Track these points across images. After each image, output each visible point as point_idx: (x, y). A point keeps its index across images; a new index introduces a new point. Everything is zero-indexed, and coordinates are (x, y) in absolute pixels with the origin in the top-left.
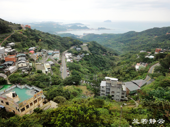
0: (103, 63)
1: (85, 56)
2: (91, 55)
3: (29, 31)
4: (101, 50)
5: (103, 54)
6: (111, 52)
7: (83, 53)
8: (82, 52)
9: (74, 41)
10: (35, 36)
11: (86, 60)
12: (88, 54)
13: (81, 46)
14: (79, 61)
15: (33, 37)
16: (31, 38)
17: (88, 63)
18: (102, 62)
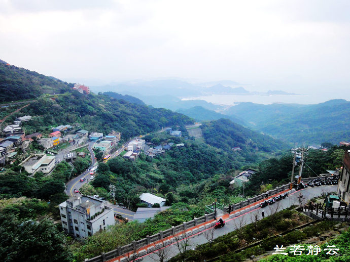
0: (211, 166)
1: (172, 148)
2: (187, 148)
3: (72, 96)
4: (230, 138)
5: (235, 146)
6: (255, 144)
7: (171, 142)
8: (169, 140)
9: (174, 116)
10: (79, 106)
11: (173, 155)
12: (182, 144)
13: (187, 127)
14: (154, 157)
15: (74, 107)
16: (70, 108)
17: (174, 163)
18: (211, 162)
